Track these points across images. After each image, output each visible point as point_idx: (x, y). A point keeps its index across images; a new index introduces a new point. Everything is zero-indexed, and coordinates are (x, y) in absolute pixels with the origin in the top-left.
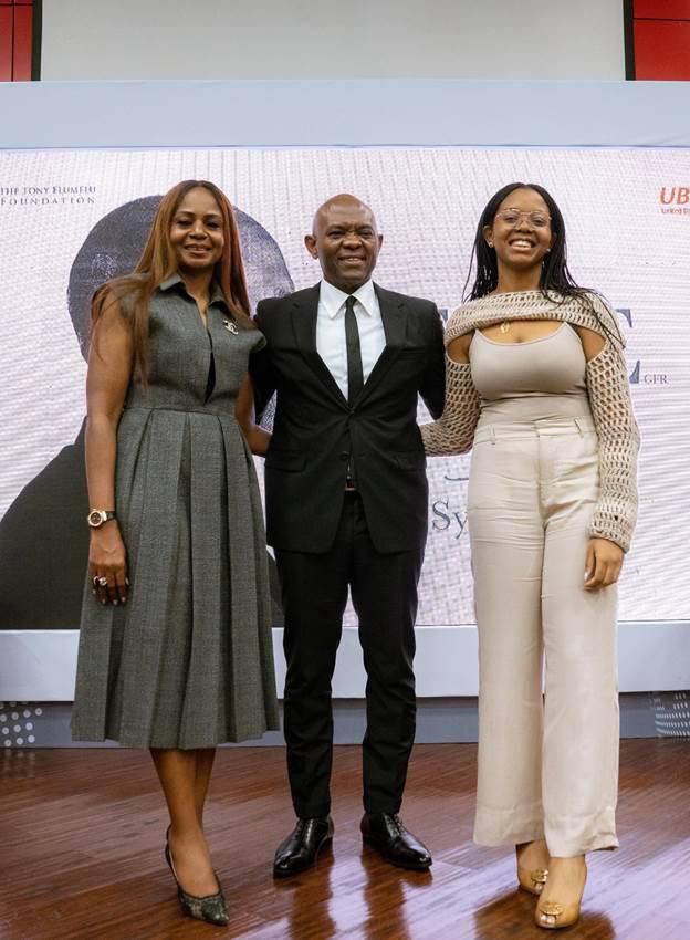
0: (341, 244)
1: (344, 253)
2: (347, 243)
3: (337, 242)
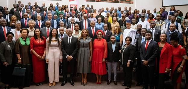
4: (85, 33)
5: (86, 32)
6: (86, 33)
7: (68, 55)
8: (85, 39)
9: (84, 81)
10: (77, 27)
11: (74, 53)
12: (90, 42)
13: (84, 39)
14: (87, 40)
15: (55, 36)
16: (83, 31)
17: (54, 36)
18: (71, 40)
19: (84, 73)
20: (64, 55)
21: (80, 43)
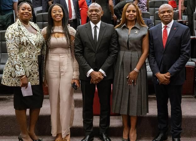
0: (92, 14)
1: (92, 15)
2: (93, 13)
3: (91, 13)
4: (131, 13)
5: (134, 11)
6: (135, 14)
7: (91, 70)
8: (133, 28)
9: (129, 136)
10: (27, 11)
11: (106, 64)
12: (144, 36)
13: (130, 28)
14: (137, 32)
15: (61, 23)
16: (128, 9)
17: (59, 21)
18: (98, 31)
19: (131, 114)
20: (82, 70)
21: (119, 39)
